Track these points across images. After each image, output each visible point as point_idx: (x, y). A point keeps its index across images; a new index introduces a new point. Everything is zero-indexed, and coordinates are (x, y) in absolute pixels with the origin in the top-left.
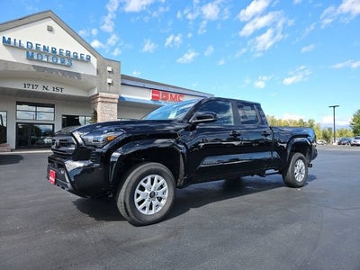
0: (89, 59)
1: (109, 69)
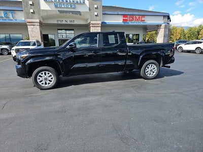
0: (84, 2)
1: (96, 6)
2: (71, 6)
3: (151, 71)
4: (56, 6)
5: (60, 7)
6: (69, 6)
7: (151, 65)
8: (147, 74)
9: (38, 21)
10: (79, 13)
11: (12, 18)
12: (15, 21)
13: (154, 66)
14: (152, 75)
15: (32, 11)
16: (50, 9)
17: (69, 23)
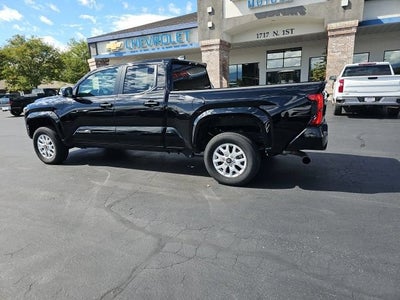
3: (230, 161)
4: (251, 6)
5: (259, 7)
8: (217, 167)
9: (217, 41)
10: (301, 10)
11: (186, 43)
12: (191, 47)
13: (237, 150)
14: (234, 173)
15: (210, 24)
16: (241, 15)
17: (281, 36)
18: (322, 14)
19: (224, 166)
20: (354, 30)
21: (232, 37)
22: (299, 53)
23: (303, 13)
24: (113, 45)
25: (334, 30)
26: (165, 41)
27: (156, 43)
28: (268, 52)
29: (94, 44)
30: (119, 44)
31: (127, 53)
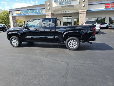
2: (68, 3)
3: (73, 44)
4: (60, 4)
5: (62, 4)
6: (67, 3)
7: (72, 40)
8: (69, 46)
9: (51, 13)
10: (73, 6)
11: (41, 13)
12: (42, 14)
13: (75, 41)
14: (74, 47)
15: (48, 8)
16: (57, 6)
17: (67, 12)
18: (78, 7)
19: (71, 46)
20: (86, 12)
21: (54, 12)
22: (71, 17)
23: (73, 7)
24: (18, 12)
25: (81, 12)
26: (35, 12)
27: (32, 12)
28: (63, 17)
29: (11, 11)
30: (20, 12)
31: (23, 15)
